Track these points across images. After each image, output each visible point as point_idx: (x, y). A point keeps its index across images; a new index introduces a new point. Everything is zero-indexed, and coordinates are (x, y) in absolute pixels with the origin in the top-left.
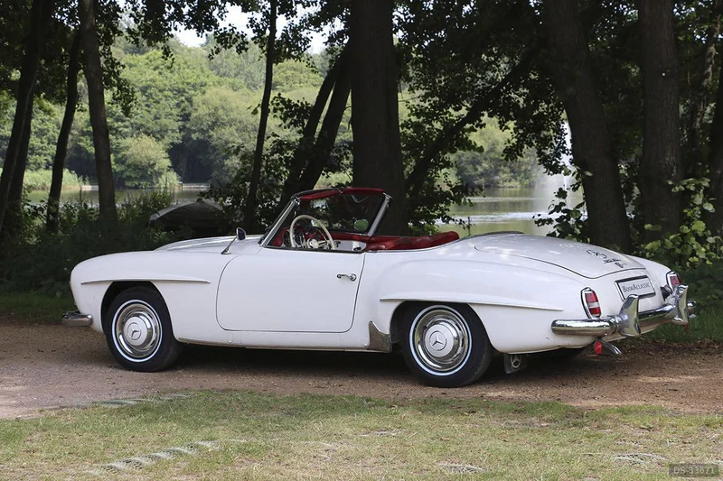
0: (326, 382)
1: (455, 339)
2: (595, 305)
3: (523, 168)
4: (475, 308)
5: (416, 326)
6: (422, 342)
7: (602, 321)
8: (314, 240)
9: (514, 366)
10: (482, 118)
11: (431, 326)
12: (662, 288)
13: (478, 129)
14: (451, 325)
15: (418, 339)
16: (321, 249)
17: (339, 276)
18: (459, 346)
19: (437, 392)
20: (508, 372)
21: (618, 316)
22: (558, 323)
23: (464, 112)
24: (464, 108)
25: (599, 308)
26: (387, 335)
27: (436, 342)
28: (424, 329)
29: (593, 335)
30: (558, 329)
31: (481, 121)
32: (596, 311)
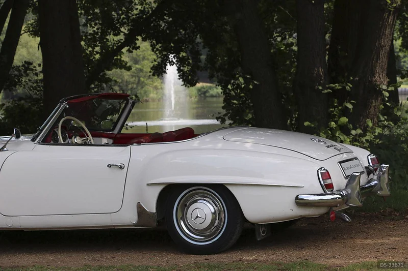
0: (99, 256)
1: (213, 214)
2: (329, 182)
3: (130, 86)
4: (230, 188)
5: (178, 205)
6: (184, 218)
7: (335, 194)
8: (78, 137)
9: (262, 234)
10: (137, 42)
11: (191, 204)
12: (366, 167)
13: (134, 51)
14: (208, 202)
15: (180, 215)
16: (85, 144)
17: (109, 166)
18: (216, 219)
19: (201, 258)
20: (258, 239)
21: (344, 190)
22: (300, 197)
23: (121, 37)
24: (122, 34)
25: (332, 184)
26: (154, 213)
27: (197, 217)
28: (185, 206)
29: (328, 206)
30: (300, 203)
31: (136, 44)
32: (330, 187)
